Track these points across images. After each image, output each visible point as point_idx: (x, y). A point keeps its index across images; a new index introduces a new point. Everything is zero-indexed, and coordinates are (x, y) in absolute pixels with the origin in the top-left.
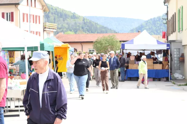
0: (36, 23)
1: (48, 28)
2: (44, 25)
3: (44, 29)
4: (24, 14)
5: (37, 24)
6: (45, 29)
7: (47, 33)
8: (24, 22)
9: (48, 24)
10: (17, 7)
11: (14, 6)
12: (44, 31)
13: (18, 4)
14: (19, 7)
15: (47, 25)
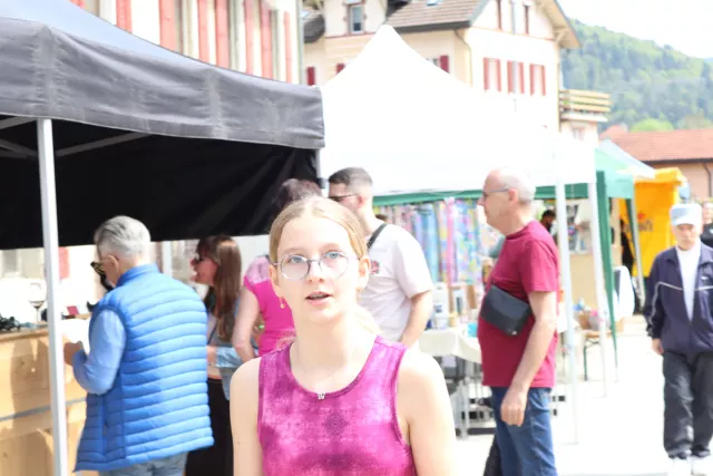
0: (532, 91)
1: (576, 110)
2: (560, 99)
3: (561, 113)
4: (486, 62)
5: (534, 95)
6: (566, 116)
7: (574, 130)
8: (488, 91)
9: (576, 95)
10: (460, 38)
11: (450, 33)
12: (562, 120)
13: (465, 25)
14: (469, 34)
15: (573, 99)
